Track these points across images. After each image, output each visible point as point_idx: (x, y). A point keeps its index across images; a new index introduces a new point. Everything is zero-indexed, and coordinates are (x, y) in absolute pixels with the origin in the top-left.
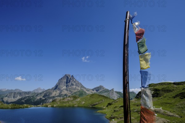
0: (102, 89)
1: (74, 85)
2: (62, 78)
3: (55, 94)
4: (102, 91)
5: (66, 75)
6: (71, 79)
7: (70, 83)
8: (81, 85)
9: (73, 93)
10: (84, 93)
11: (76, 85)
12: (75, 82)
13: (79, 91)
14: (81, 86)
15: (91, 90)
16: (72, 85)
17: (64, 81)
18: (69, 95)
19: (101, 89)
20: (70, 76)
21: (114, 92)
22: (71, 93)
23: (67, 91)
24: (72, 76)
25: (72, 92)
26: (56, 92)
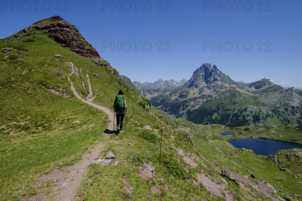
0: (267, 84)
1: (218, 80)
2: (198, 69)
3: (194, 94)
4: (267, 88)
5: (204, 65)
6: (212, 71)
7: (212, 78)
8: (229, 78)
9: (220, 93)
10: (237, 94)
11: (222, 80)
12: (219, 75)
13: (229, 91)
14: (229, 80)
15: (247, 87)
16: (216, 80)
17: (202, 74)
18: (214, 96)
19: (265, 85)
20: (210, 66)
21: (294, 94)
22: (216, 94)
23: (210, 89)
24: (214, 66)
25: (218, 92)
26: (193, 90)
